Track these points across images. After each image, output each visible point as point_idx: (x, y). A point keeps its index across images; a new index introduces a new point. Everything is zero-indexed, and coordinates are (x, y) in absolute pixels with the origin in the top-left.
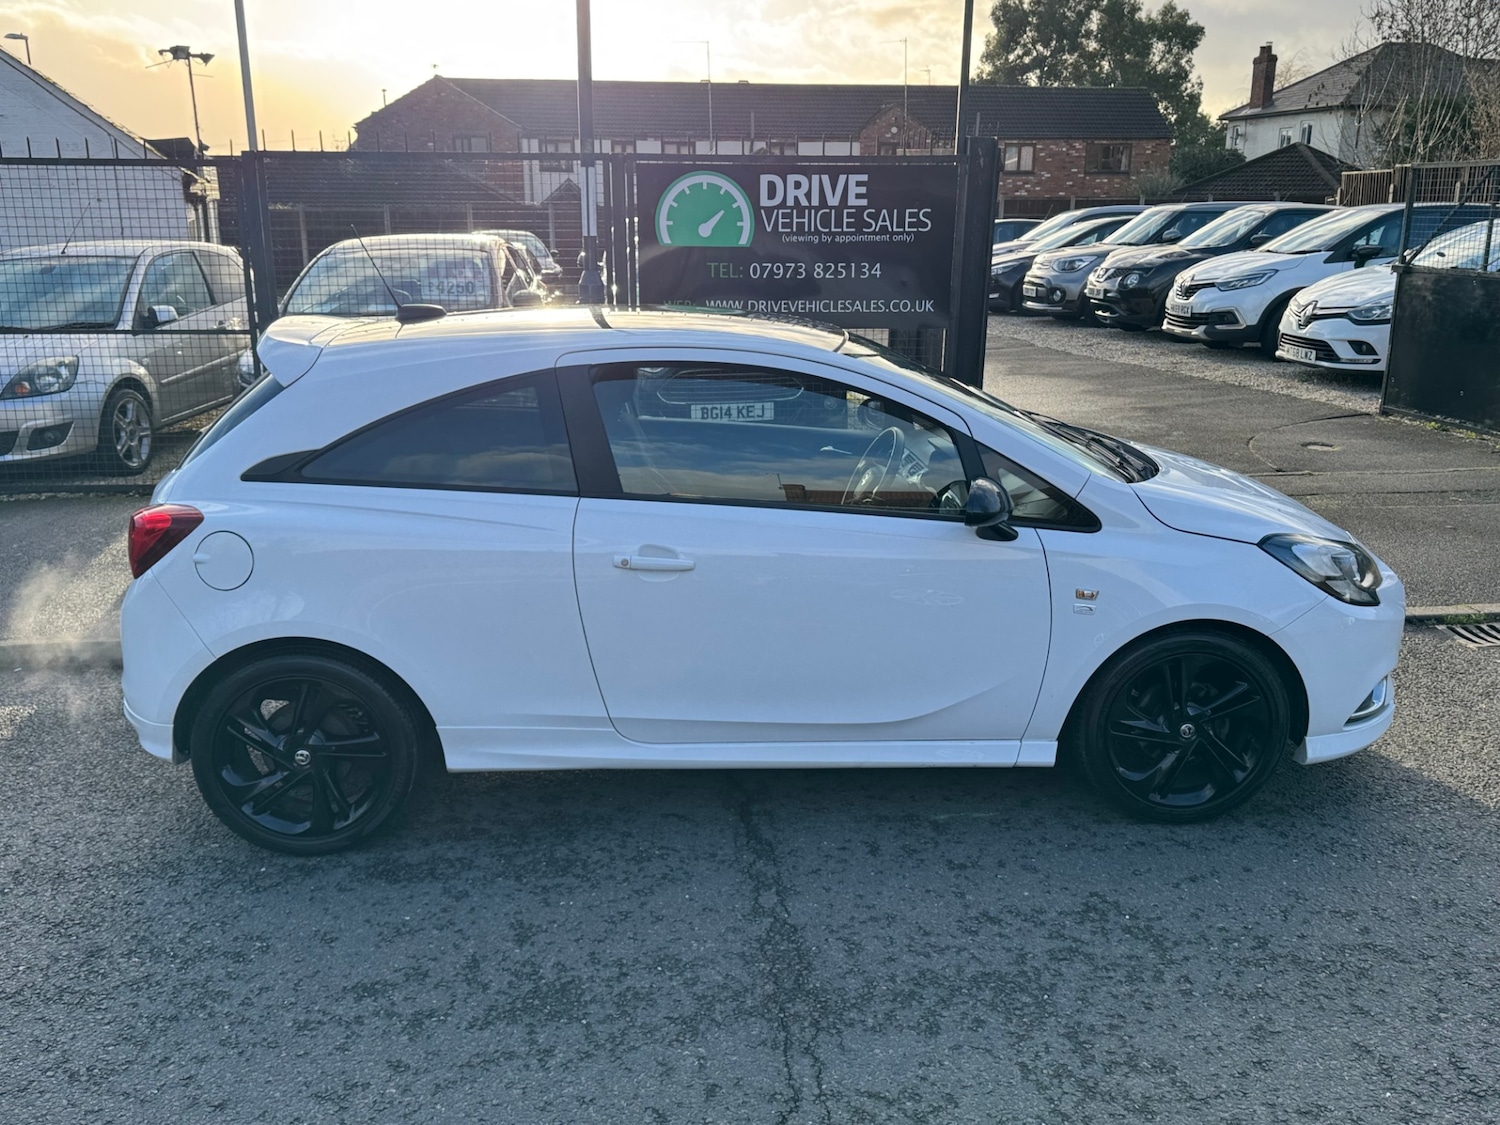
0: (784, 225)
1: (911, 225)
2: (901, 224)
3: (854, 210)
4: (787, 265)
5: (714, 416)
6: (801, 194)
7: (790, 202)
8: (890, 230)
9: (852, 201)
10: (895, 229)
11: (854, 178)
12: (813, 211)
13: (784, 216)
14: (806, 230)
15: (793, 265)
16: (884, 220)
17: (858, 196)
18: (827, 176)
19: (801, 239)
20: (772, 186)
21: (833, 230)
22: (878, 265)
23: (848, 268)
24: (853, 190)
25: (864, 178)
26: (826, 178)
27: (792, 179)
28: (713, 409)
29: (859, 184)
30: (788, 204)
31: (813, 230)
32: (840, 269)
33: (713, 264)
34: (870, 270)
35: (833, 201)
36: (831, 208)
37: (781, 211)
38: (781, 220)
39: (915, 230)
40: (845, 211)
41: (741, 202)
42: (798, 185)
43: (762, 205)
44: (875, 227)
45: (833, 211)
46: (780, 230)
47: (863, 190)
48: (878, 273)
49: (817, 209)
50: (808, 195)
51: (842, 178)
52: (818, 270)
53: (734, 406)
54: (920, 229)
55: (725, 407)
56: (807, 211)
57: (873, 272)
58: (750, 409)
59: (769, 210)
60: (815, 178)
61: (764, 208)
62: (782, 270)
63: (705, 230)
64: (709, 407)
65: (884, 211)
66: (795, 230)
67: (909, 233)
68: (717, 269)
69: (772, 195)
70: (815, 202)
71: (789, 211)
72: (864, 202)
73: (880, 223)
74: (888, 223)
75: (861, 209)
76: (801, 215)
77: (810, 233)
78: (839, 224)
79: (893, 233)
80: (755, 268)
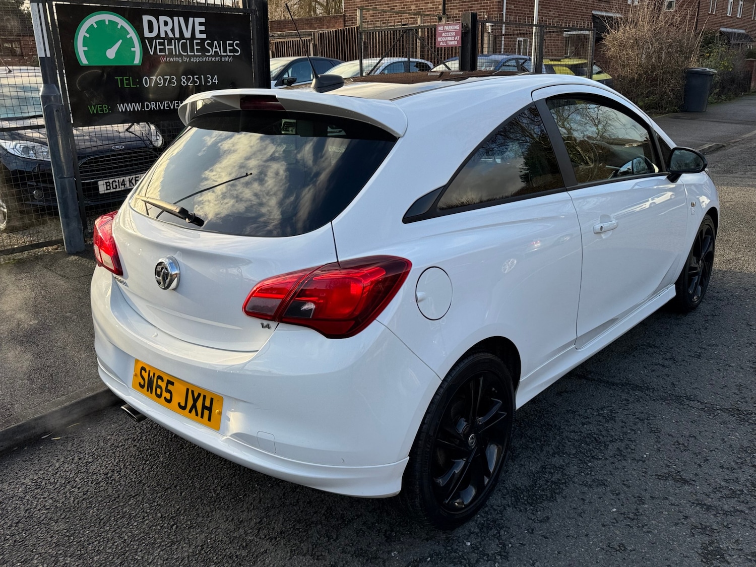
0: (161, 50)
1: (231, 51)
2: (225, 51)
3: (199, 41)
4: (165, 77)
5: (114, 187)
6: (168, 28)
7: (163, 35)
8: (220, 54)
9: (198, 35)
10: (222, 54)
11: (198, 20)
12: (177, 41)
13: (160, 44)
14: (174, 54)
15: (169, 77)
16: (216, 48)
17: (201, 32)
18: (182, 18)
19: (172, 60)
20: (150, 23)
21: (189, 54)
22: (216, 76)
23: (200, 79)
24: (198, 28)
25: (203, 20)
26: (181, 19)
27: (162, 19)
28: (113, 182)
29: (201, 24)
30: (162, 36)
31: (178, 54)
32: (195, 80)
33: (119, 78)
34: (212, 80)
35: (187, 35)
36: (187, 39)
37: (158, 41)
38: (158, 47)
39: (233, 54)
40: (195, 41)
41: (132, 34)
42: (166, 23)
43: (145, 36)
44: (212, 52)
45: (188, 41)
46: (159, 53)
47: (203, 28)
48: (216, 81)
49: (179, 40)
50: (173, 30)
51: (191, 20)
52: (183, 80)
53: (127, 179)
54: (235, 54)
55: (121, 179)
56: (173, 41)
57: (213, 81)
58: (137, 179)
59: (151, 40)
60: (176, 19)
61: (147, 38)
62: (162, 81)
63: (111, 53)
64: (111, 181)
65: (216, 42)
66: (167, 54)
67: (230, 56)
68: (122, 81)
69: (151, 30)
70: (177, 35)
71: (162, 41)
72: (204, 36)
73: (214, 50)
74: (218, 50)
75: (203, 40)
76: (170, 44)
77: (176, 56)
78: (192, 50)
79: (221, 56)
80: (146, 80)
